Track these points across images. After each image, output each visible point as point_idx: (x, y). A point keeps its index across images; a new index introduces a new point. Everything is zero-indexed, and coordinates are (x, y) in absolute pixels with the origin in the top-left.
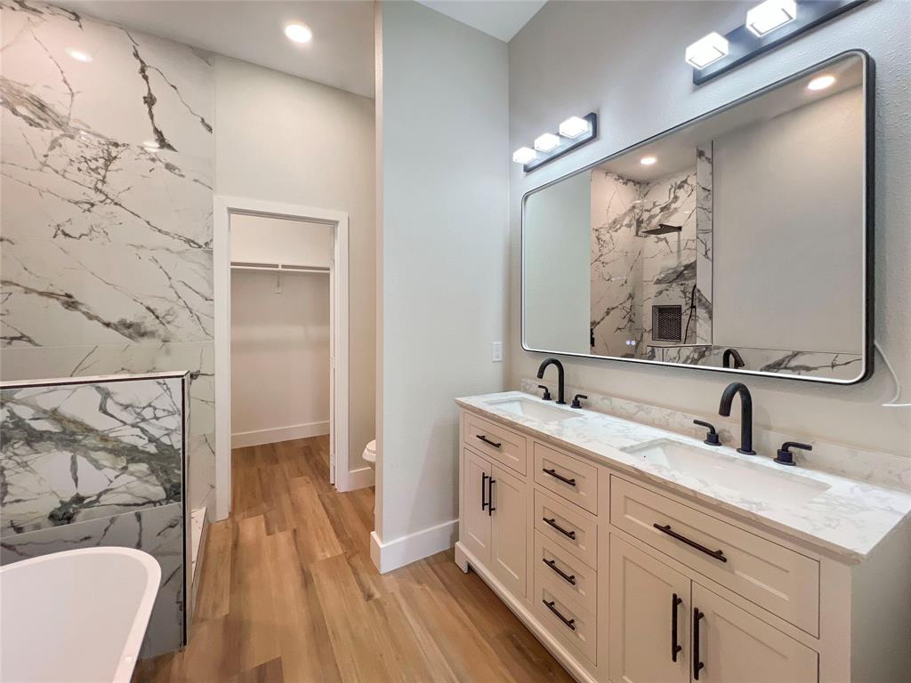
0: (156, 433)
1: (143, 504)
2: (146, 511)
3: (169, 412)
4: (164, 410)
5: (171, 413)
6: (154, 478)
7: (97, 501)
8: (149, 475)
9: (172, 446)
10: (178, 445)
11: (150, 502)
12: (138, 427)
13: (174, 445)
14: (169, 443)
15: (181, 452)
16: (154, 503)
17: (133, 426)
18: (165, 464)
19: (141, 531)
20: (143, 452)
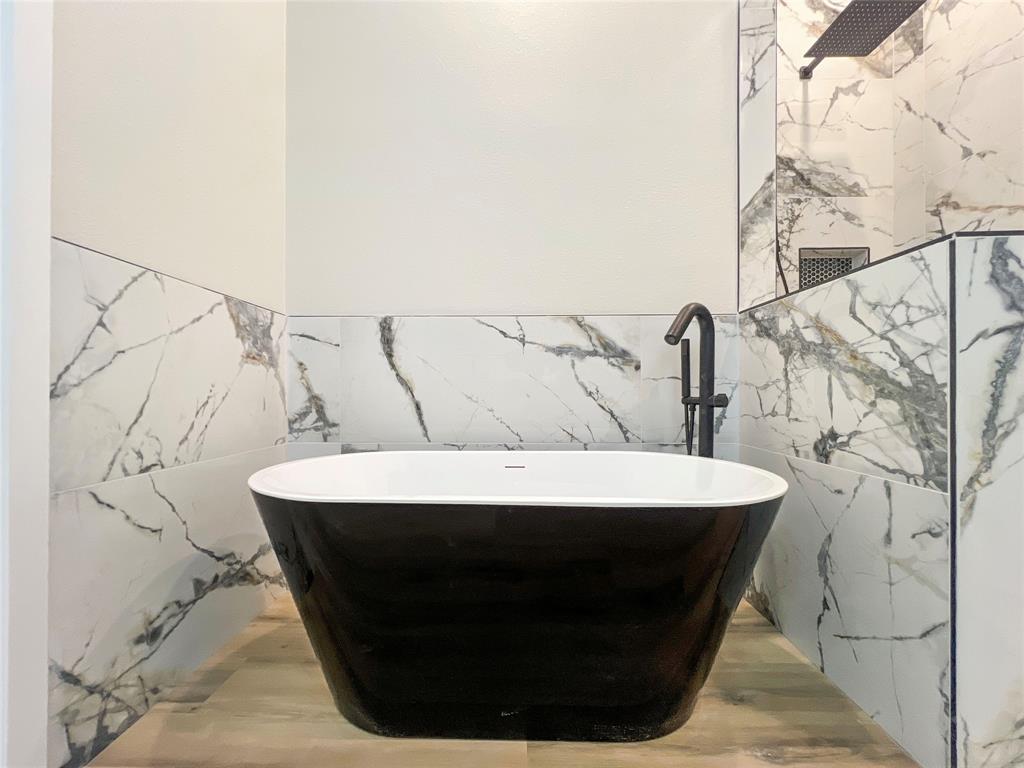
0: (910, 349)
1: (893, 471)
2: (898, 483)
3: (928, 310)
4: (920, 308)
5: (931, 313)
6: (907, 431)
7: (846, 444)
8: (900, 424)
9: (932, 376)
10: (943, 377)
11: (902, 472)
12: (888, 339)
13: (936, 377)
14: (928, 372)
15: (947, 390)
16: (908, 477)
17: (883, 337)
18: (922, 410)
19: (891, 515)
20: (892, 382)
